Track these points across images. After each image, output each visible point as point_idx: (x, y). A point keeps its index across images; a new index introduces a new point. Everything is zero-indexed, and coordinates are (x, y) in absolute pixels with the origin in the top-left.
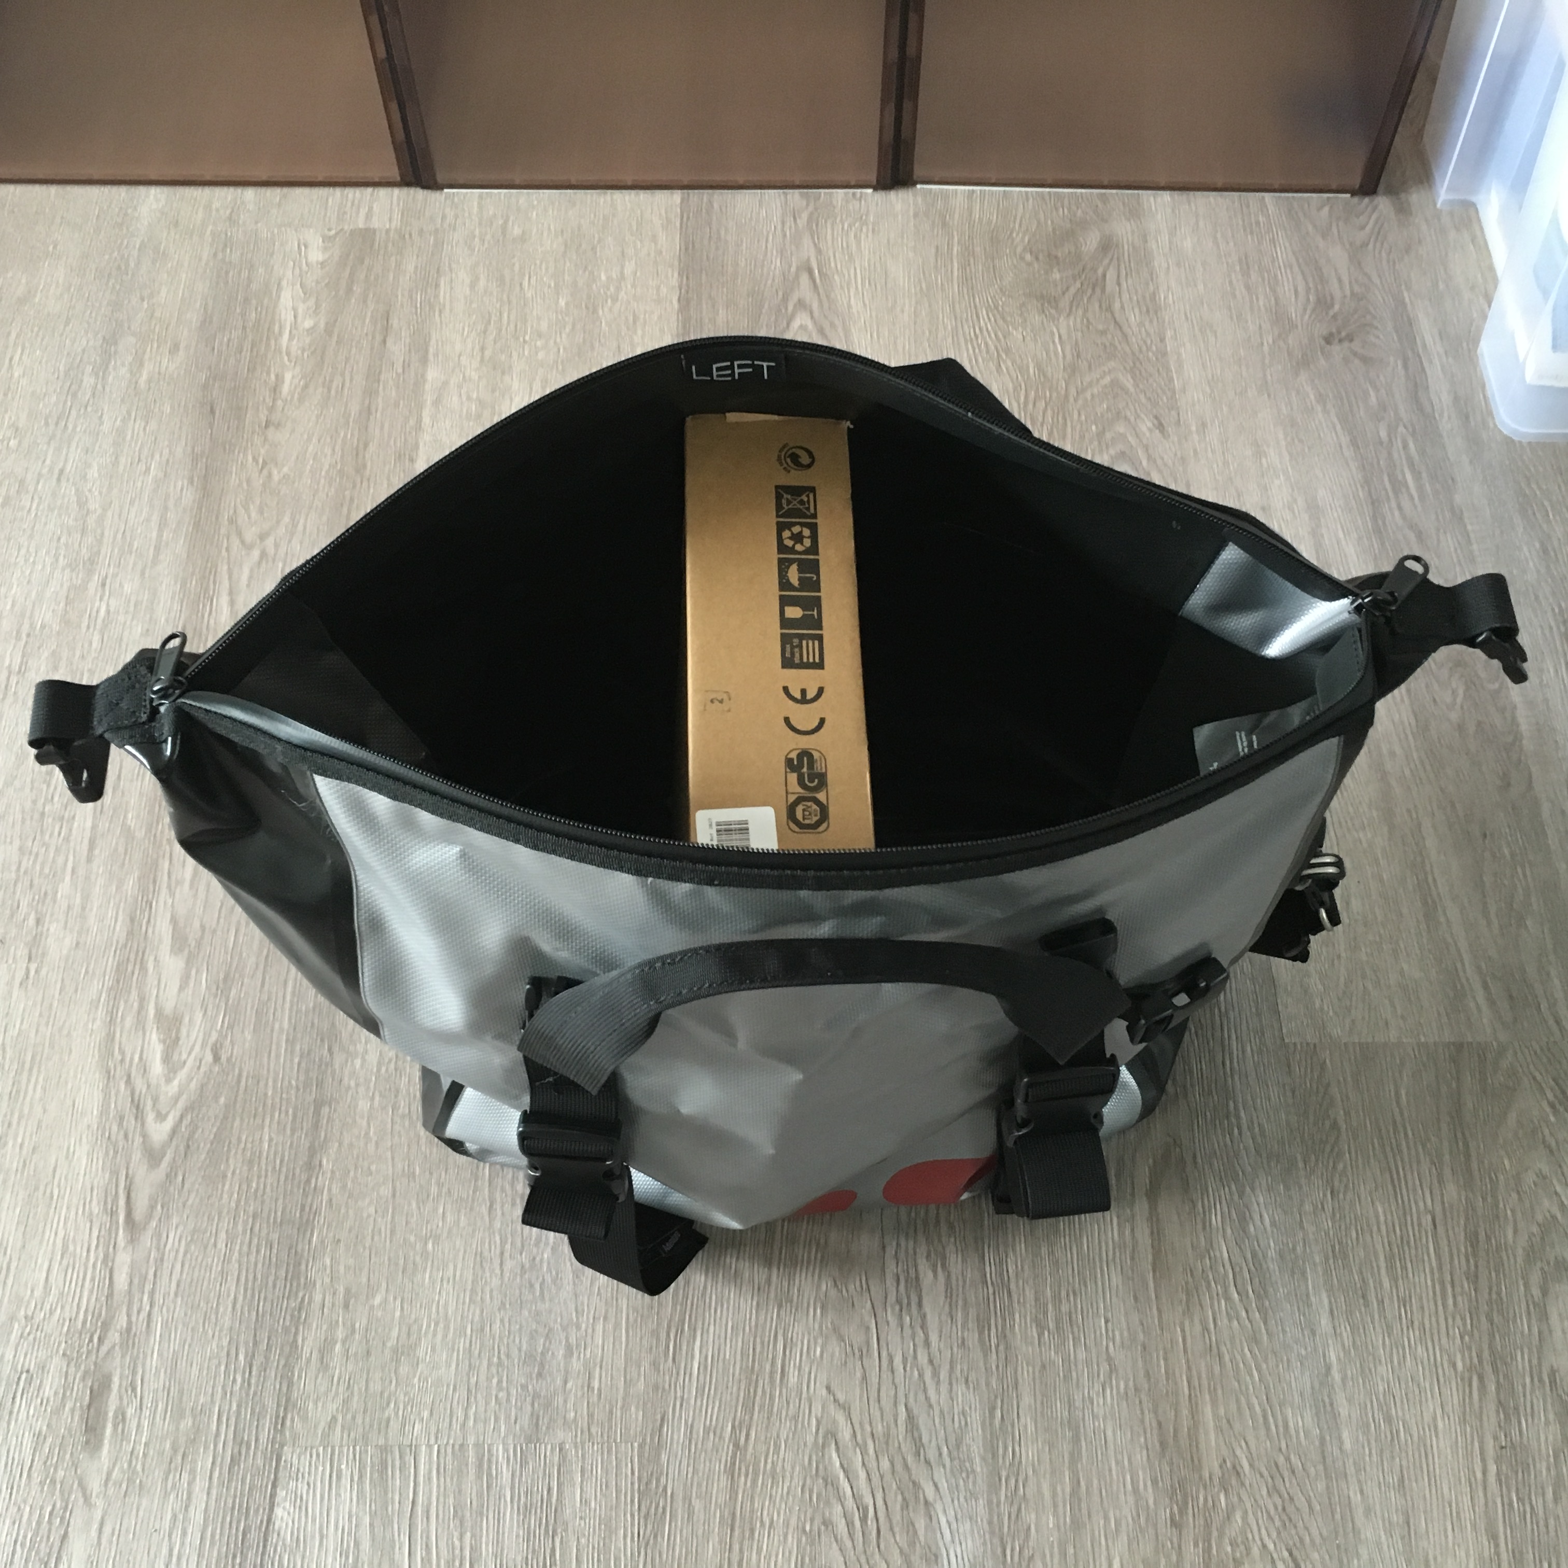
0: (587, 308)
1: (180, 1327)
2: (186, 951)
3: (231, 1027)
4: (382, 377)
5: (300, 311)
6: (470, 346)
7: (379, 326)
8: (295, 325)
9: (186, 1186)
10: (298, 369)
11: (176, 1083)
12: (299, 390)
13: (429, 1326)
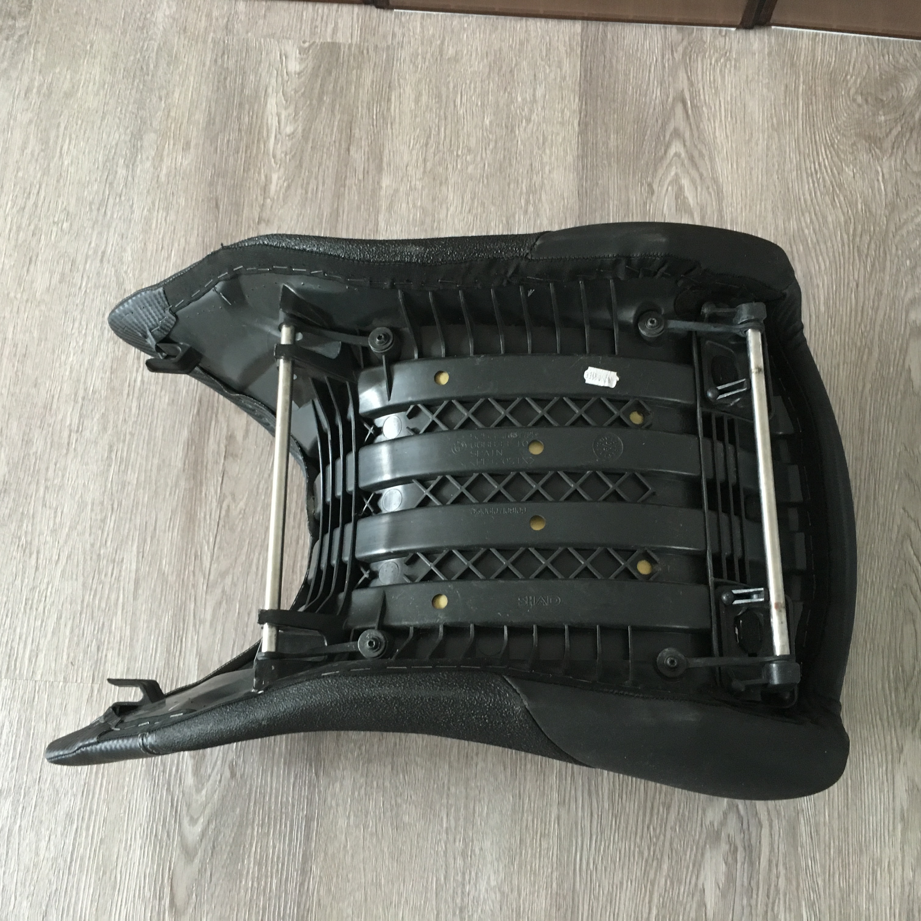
0: (507, 127)
4: (347, 182)
5: (283, 117)
6: (415, 157)
7: (344, 135)
8: (279, 131)
9: (214, 879)
10: (282, 170)
12: (283, 190)
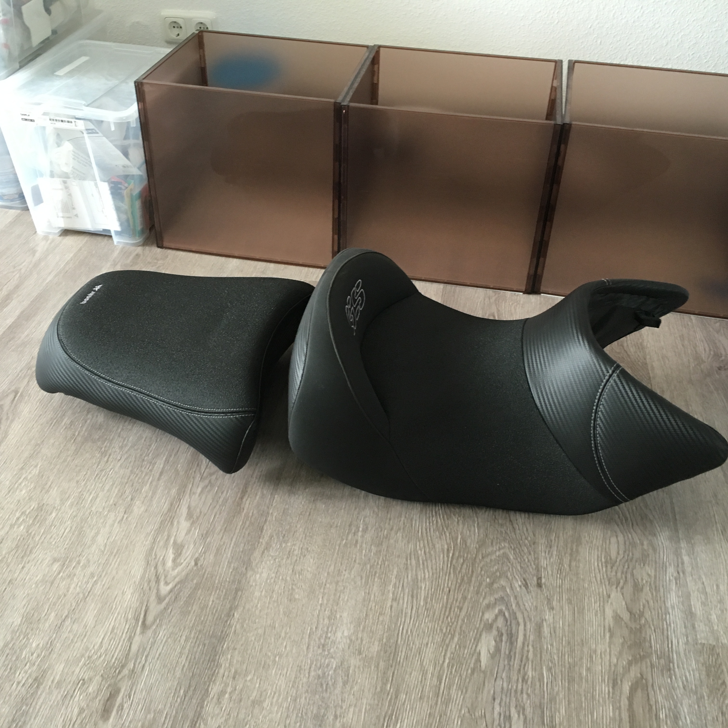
1: (156, 673)
2: (192, 520)
3: (205, 553)
9: (172, 614)
11: (176, 571)
13: (271, 694)
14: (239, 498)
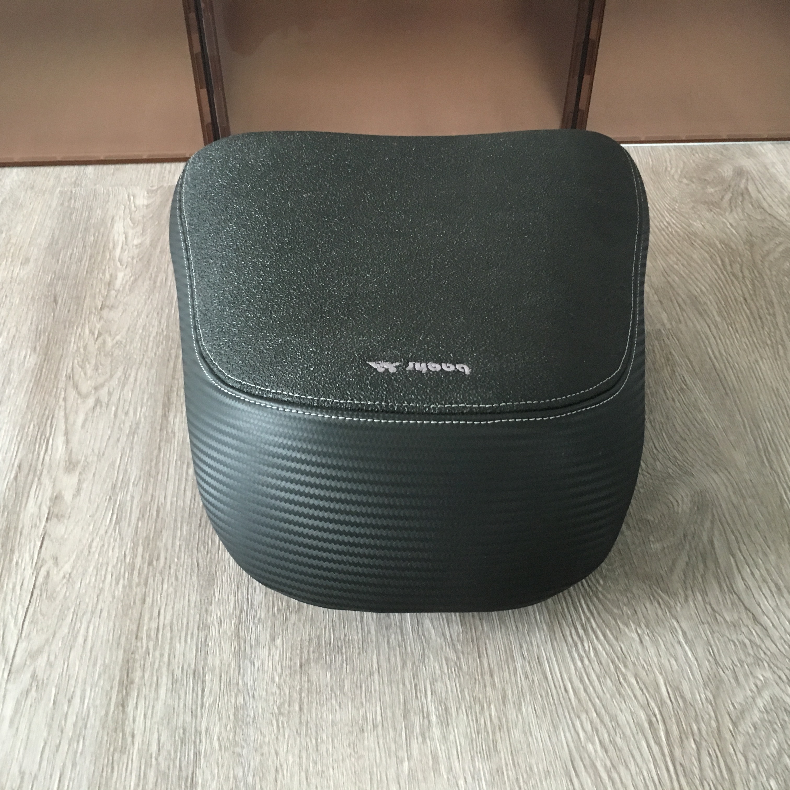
5: (130, 234)
8: (126, 243)
10: (128, 269)
14: (117, 706)
